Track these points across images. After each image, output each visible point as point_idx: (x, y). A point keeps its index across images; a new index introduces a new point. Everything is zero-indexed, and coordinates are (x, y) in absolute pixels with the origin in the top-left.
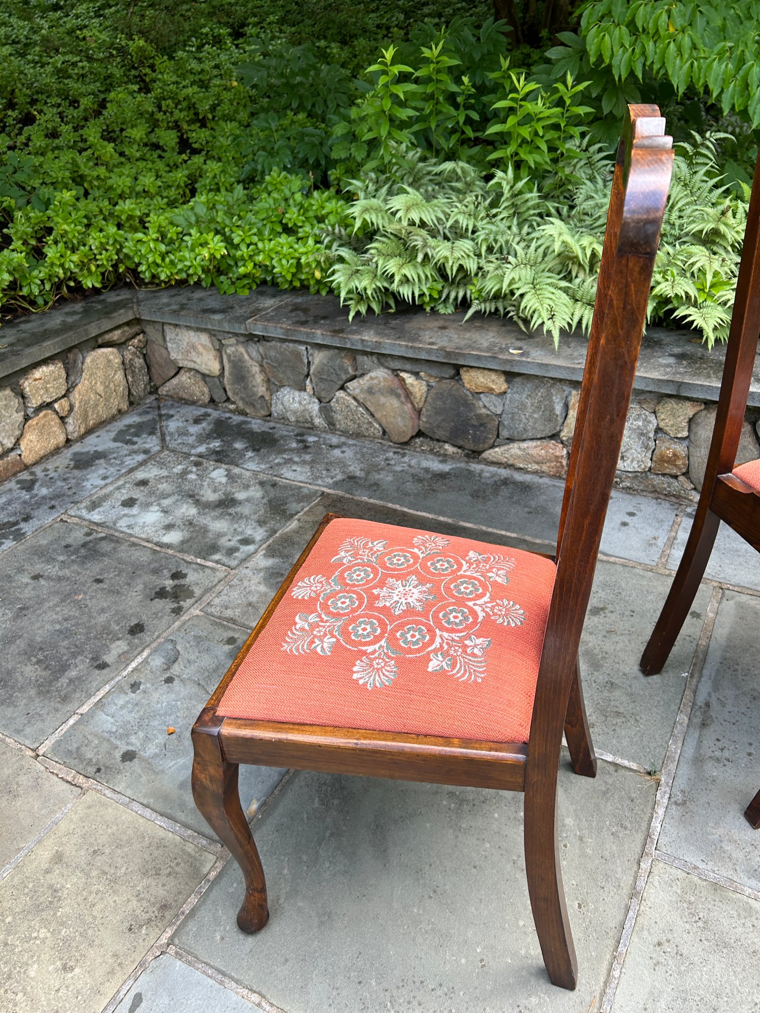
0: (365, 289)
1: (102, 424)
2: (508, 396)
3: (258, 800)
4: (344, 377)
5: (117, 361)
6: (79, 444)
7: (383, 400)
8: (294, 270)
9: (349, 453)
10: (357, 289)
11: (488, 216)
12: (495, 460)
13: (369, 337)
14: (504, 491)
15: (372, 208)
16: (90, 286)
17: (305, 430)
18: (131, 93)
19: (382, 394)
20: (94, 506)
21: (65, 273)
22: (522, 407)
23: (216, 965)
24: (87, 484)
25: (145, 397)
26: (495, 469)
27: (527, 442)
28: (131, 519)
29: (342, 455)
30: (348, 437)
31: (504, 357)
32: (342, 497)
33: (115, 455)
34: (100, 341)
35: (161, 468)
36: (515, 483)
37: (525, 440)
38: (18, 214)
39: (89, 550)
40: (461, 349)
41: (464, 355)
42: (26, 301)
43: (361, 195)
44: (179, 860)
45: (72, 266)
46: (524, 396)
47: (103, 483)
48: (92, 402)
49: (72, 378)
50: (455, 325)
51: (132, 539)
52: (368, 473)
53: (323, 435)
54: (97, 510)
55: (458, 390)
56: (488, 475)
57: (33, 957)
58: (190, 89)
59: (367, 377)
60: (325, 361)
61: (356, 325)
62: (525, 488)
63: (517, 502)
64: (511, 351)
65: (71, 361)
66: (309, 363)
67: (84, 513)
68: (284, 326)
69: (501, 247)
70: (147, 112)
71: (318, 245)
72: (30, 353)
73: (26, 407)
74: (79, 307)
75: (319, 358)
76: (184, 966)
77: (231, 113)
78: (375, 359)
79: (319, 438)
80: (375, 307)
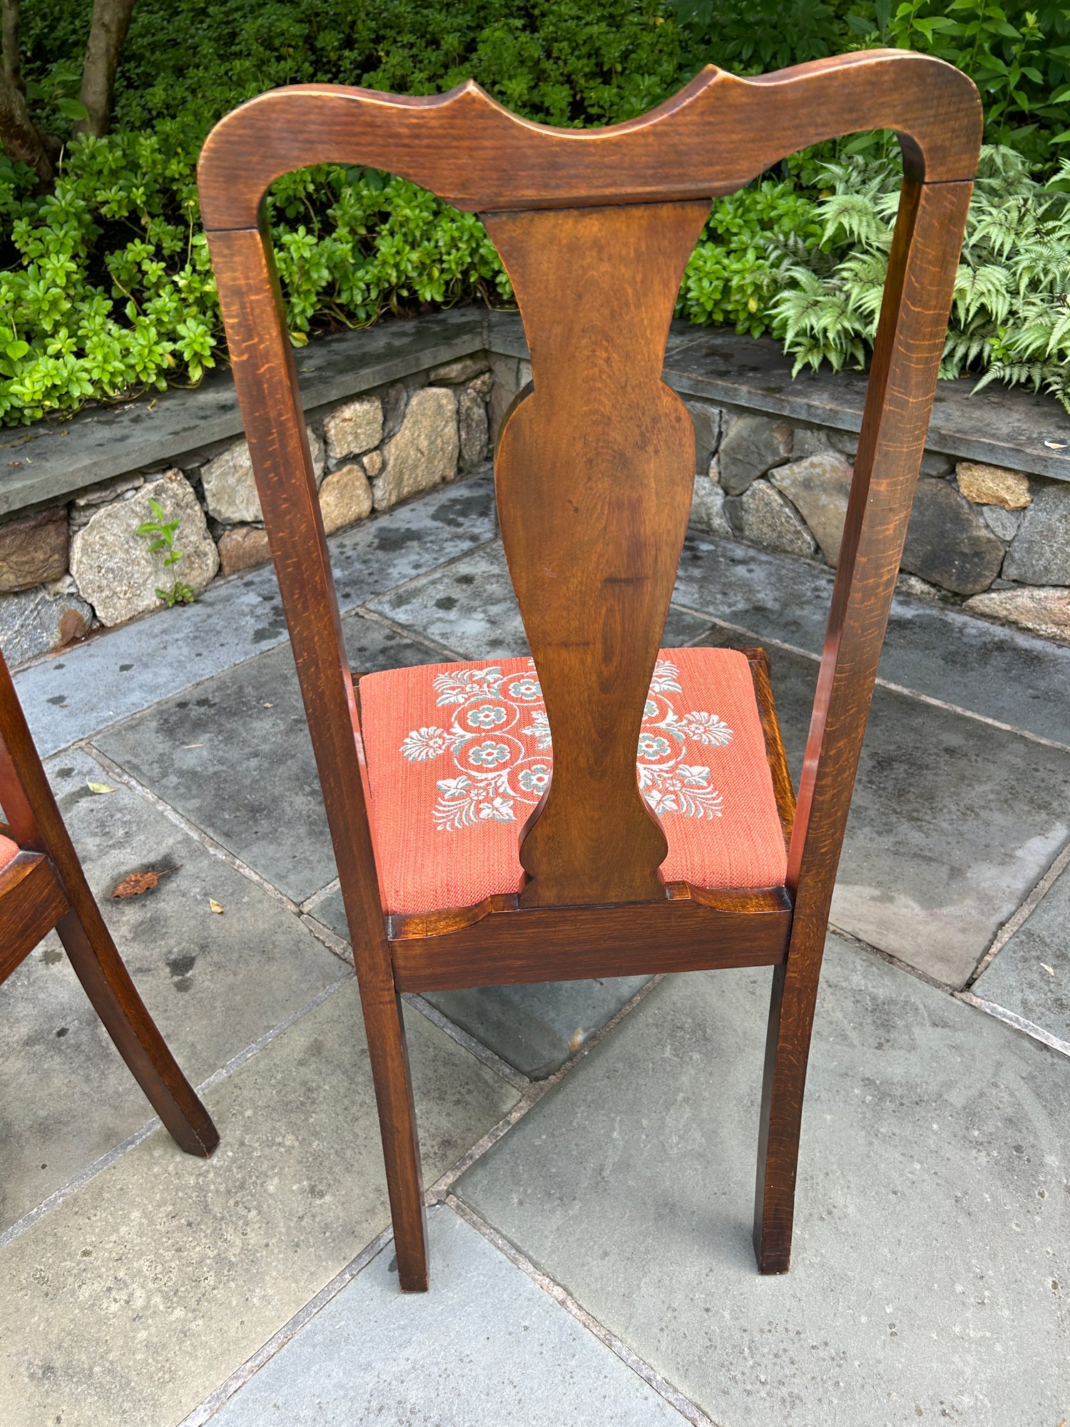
0: (825, 330)
1: (419, 494)
2: (1029, 514)
3: (585, 1030)
4: (770, 460)
5: (450, 407)
6: (387, 516)
7: (824, 499)
8: (718, 296)
9: (759, 574)
10: (812, 328)
11: (1037, 231)
12: (987, 610)
13: (821, 402)
14: (998, 660)
15: (853, 208)
16: (429, 298)
17: (696, 533)
18: (511, 30)
19: (825, 490)
20: (400, 601)
21: (398, 277)
22: (1050, 533)
23: (509, 1235)
24: (394, 572)
25: (478, 465)
26: (987, 624)
27: (1046, 589)
28: (447, 625)
29: (748, 575)
30: (759, 551)
31: (1035, 452)
32: (742, 635)
33: (432, 538)
34: (432, 376)
35: (492, 563)
36: (1016, 650)
37: (1043, 586)
38: (347, 192)
39: (389, 658)
40: (965, 433)
41: (968, 442)
42: (342, 311)
43: (840, 187)
44: (471, 1087)
45: (410, 268)
46: (1056, 516)
47: (414, 572)
48: (410, 462)
49: (390, 424)
50: (958, 397)
51: (446, 652)
52: (785, 605)
53: (723, 543)
54: (403, 608)
55: (948, 495)
56: (974, 631)
57: (274, 1167)
58: (596, 27)
59: (806, 463)
60: (745, 434)
61: (802, 383)
62: (1032, 660)
63: (1017, 679)
64: (1047, 443)
65: (392, 401)
66: (720, 433)
67: (387, 609)
68: (694, 376)
69: (1052, 283)
70: (531, 58)
71: (761, 261)
72: (342, 383)
73: (327, 457)
74: (410, 326)
75: (736, 427)
76: (467, 1226)
77: (650, 64)
78: (823, 436)
79: (717, 546)
80: (835, 359)
